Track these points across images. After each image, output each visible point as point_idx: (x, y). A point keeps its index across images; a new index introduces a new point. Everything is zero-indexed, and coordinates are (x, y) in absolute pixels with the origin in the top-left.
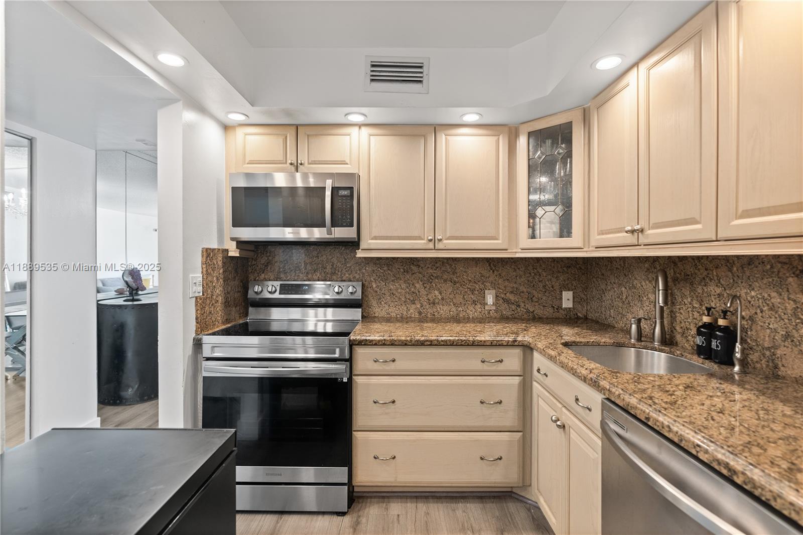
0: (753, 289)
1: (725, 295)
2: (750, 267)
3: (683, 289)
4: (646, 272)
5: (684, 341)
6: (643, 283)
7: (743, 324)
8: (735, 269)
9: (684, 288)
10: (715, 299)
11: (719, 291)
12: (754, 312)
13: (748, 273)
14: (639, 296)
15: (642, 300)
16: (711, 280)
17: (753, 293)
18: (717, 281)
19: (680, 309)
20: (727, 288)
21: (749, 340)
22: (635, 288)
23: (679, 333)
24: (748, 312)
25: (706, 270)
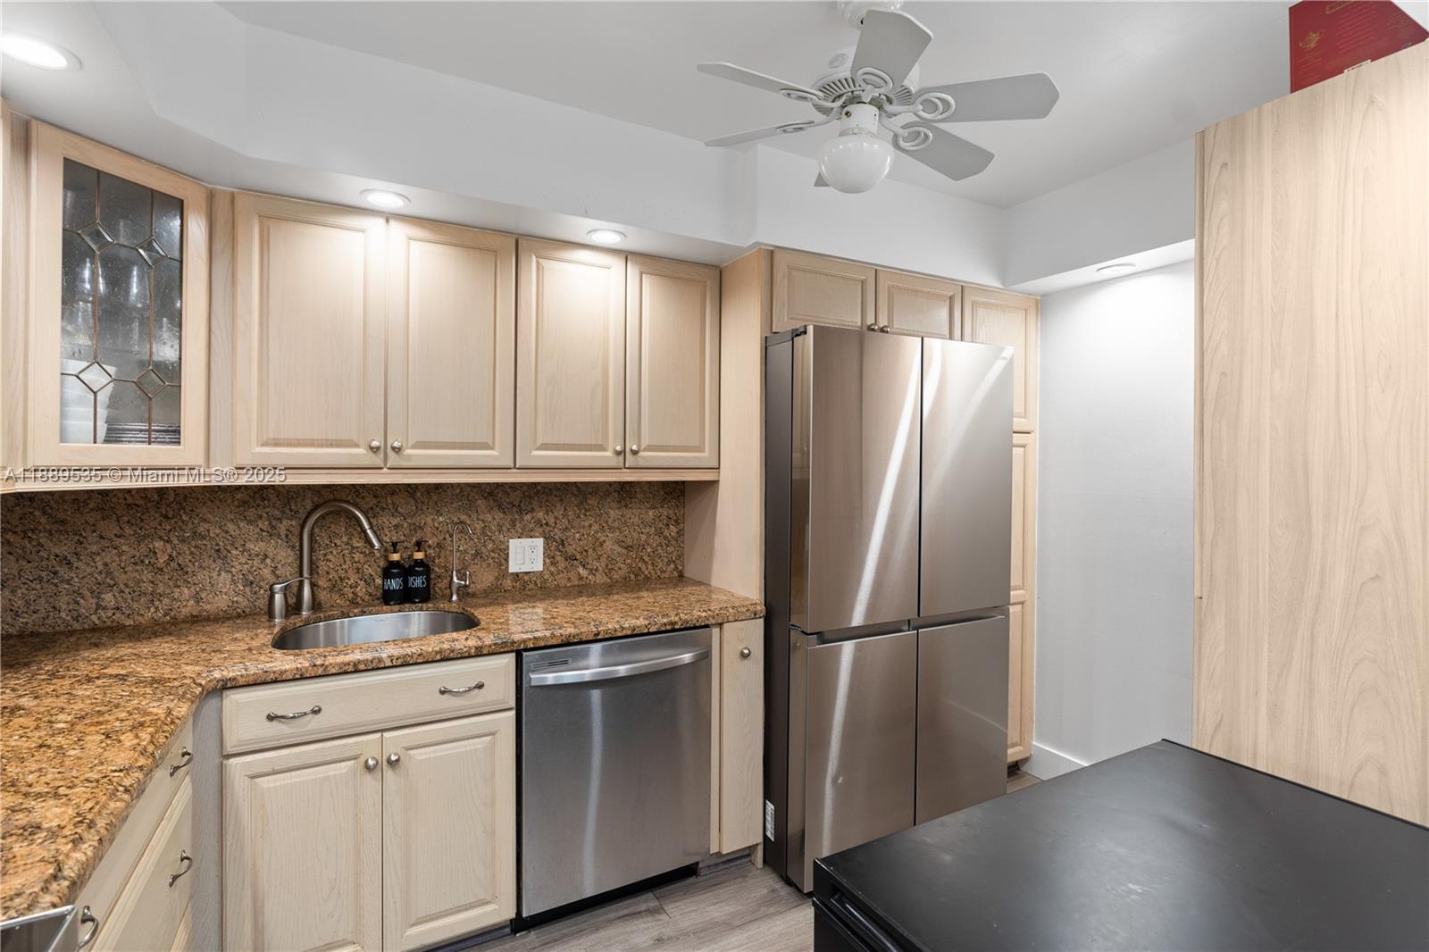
0: (441, 515)
1: (406, 525)
2: (438, 492)
3: (333, 526)
4: (239, 507)
5: (335, 596)
6: (231, 527)
7: (430, 554)
8: (419, 494)
9: (334, 523)
10: (390, 531)
11: (395, 521)
12: (442, 537)
13: (435, 498)
14: (218, 551)
15: (226, 557)
16: (383, 509)
17: (441, 519)
18: (392, 510)
19: (325, 555)
20: (407, 516)
21: (437, 569)
22: (203, 538)
23: (324, 588)
24: (435, 540)
25: (375, 497)
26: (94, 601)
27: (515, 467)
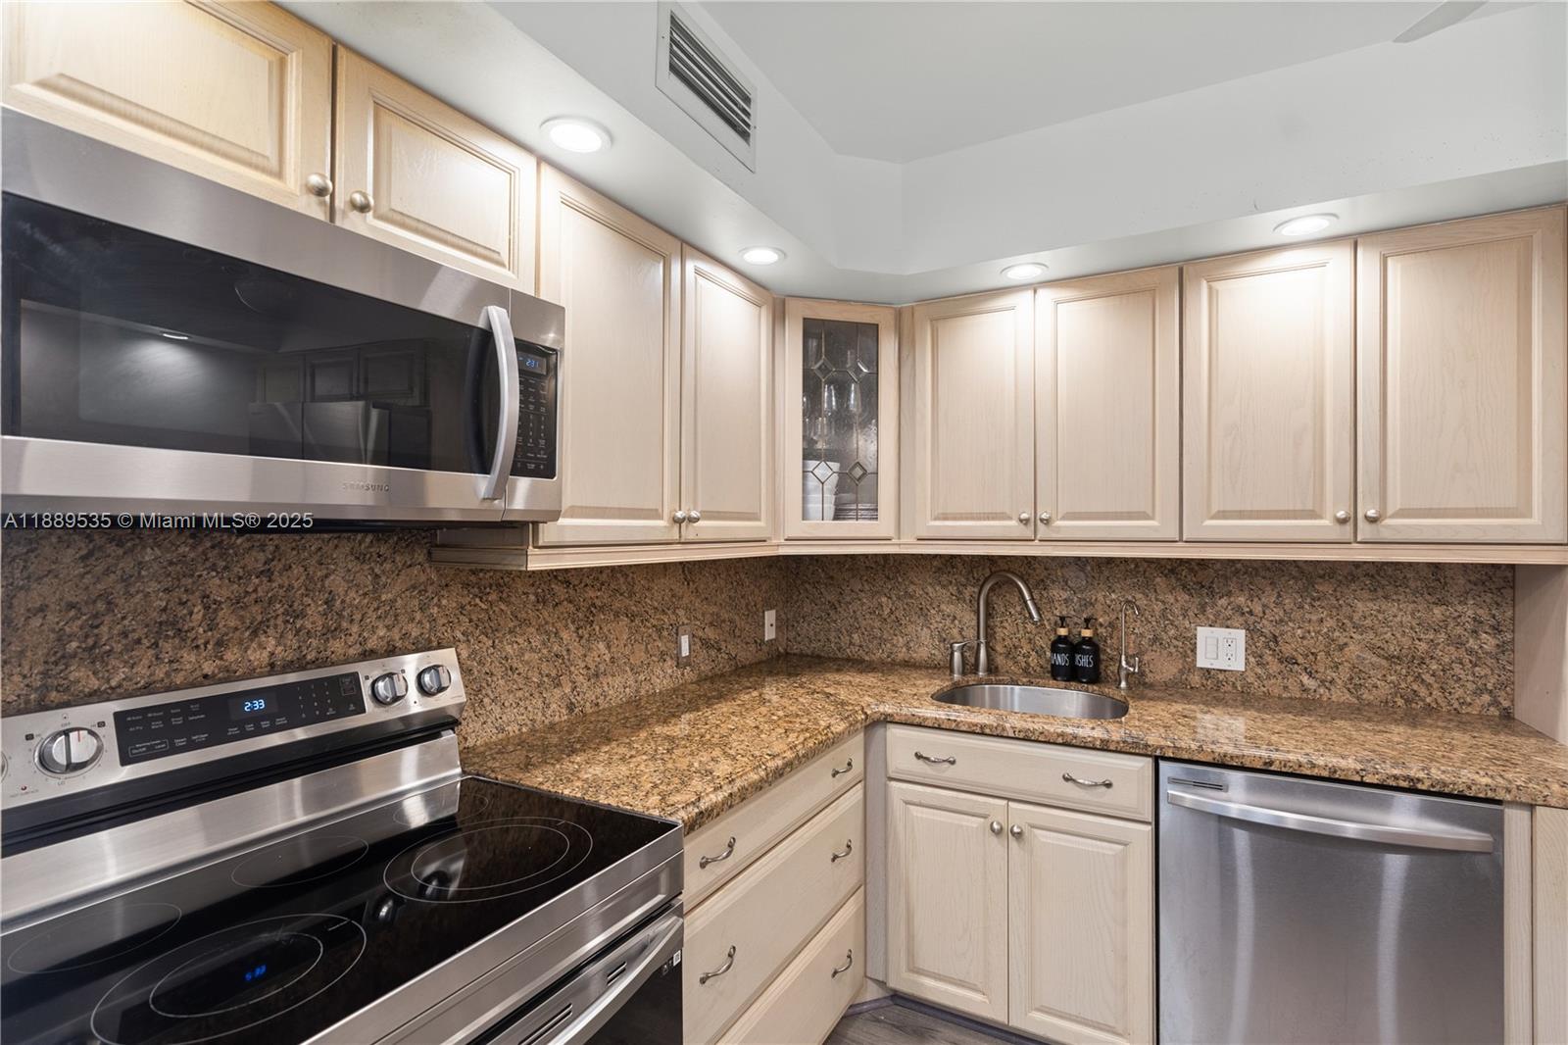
0: (1114, 591)
1: (1076, 599)
2: (1109, 566)
3: (1008, 595)
4: (935, 572)
5: (1010, 663)
6: (930, 589)
7: (1102, 633)
8: (1089, 568)
9: (1010, 593)
10: (1060, 605)
11: (1065, 595)
12: (1114, 617)
13: (1106, 573)
14: (921, 609)
15: (927, 615)
16: (1053, 582)
17: (1113, 596)
18: (1062, 583)
19: (1002, 622)
20: (1077, 591)
21: (1108, 650)
22: (911, 597)
23: (1001, 654)
24: (1107, 618)
25: (1046, 569)
26: (848, 638)
27: (1181, 540)
